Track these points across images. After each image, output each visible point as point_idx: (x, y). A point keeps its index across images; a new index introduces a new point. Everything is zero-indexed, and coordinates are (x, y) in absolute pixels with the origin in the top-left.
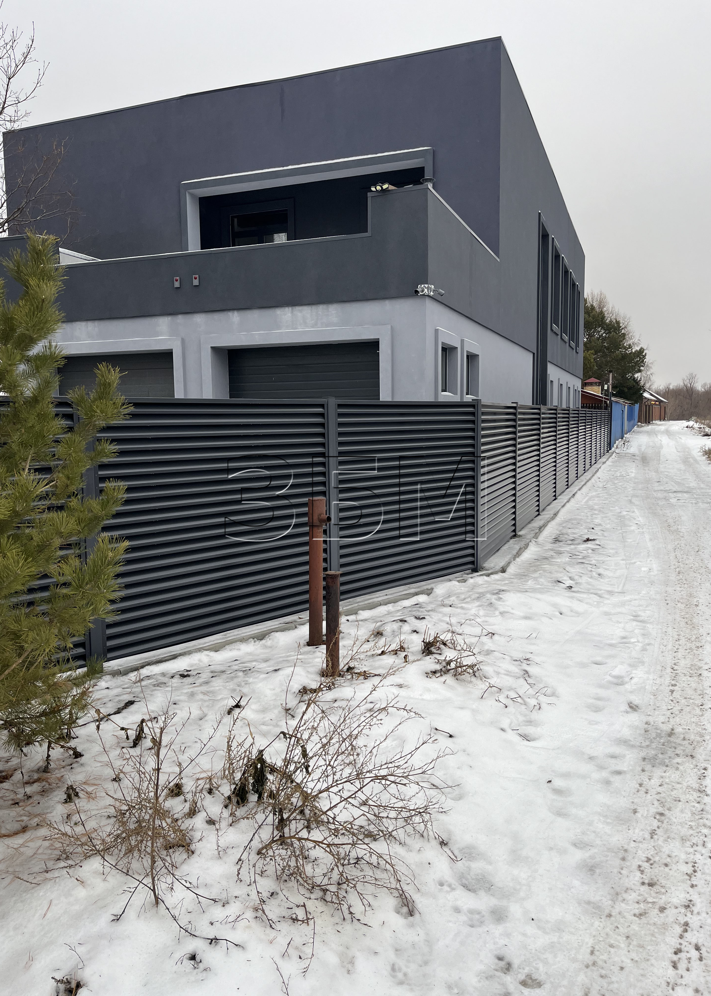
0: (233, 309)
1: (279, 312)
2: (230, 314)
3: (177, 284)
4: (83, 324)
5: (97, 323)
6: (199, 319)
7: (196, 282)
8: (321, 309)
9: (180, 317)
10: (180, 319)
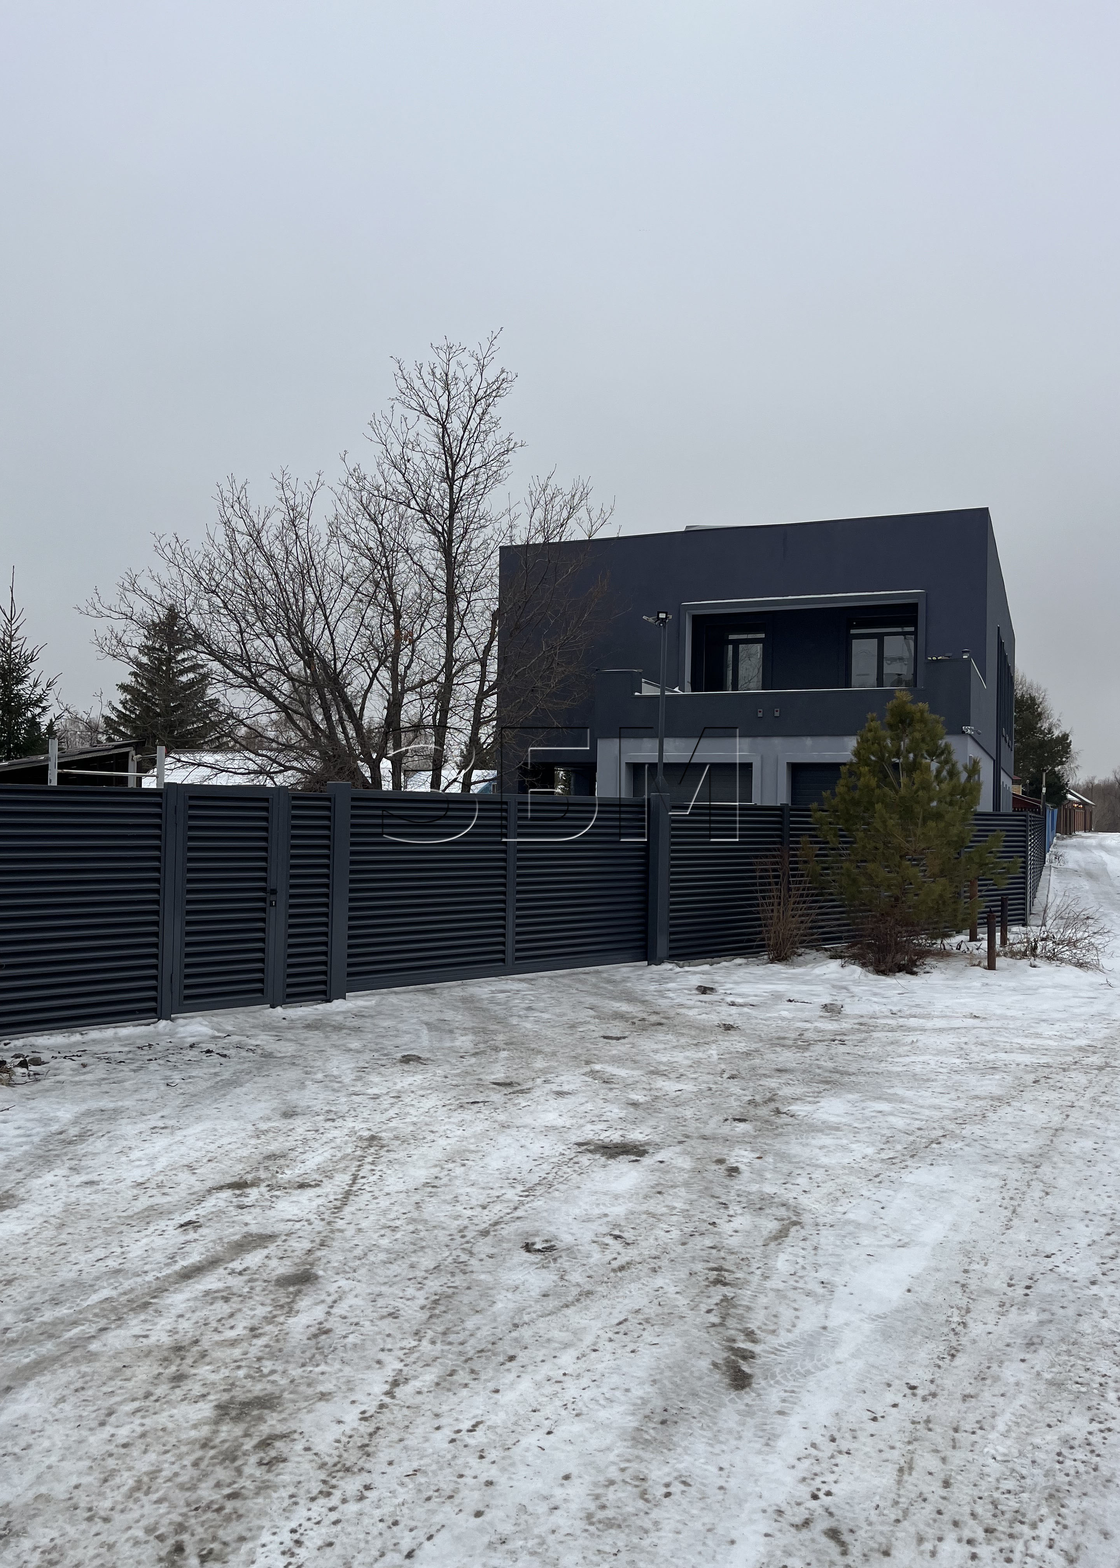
0: (807, 736)
2: (804, 738)
3: (760, 715)
6: (777, 741)
7: (777, 714)
9: (760, 738)
10: (760, 740)
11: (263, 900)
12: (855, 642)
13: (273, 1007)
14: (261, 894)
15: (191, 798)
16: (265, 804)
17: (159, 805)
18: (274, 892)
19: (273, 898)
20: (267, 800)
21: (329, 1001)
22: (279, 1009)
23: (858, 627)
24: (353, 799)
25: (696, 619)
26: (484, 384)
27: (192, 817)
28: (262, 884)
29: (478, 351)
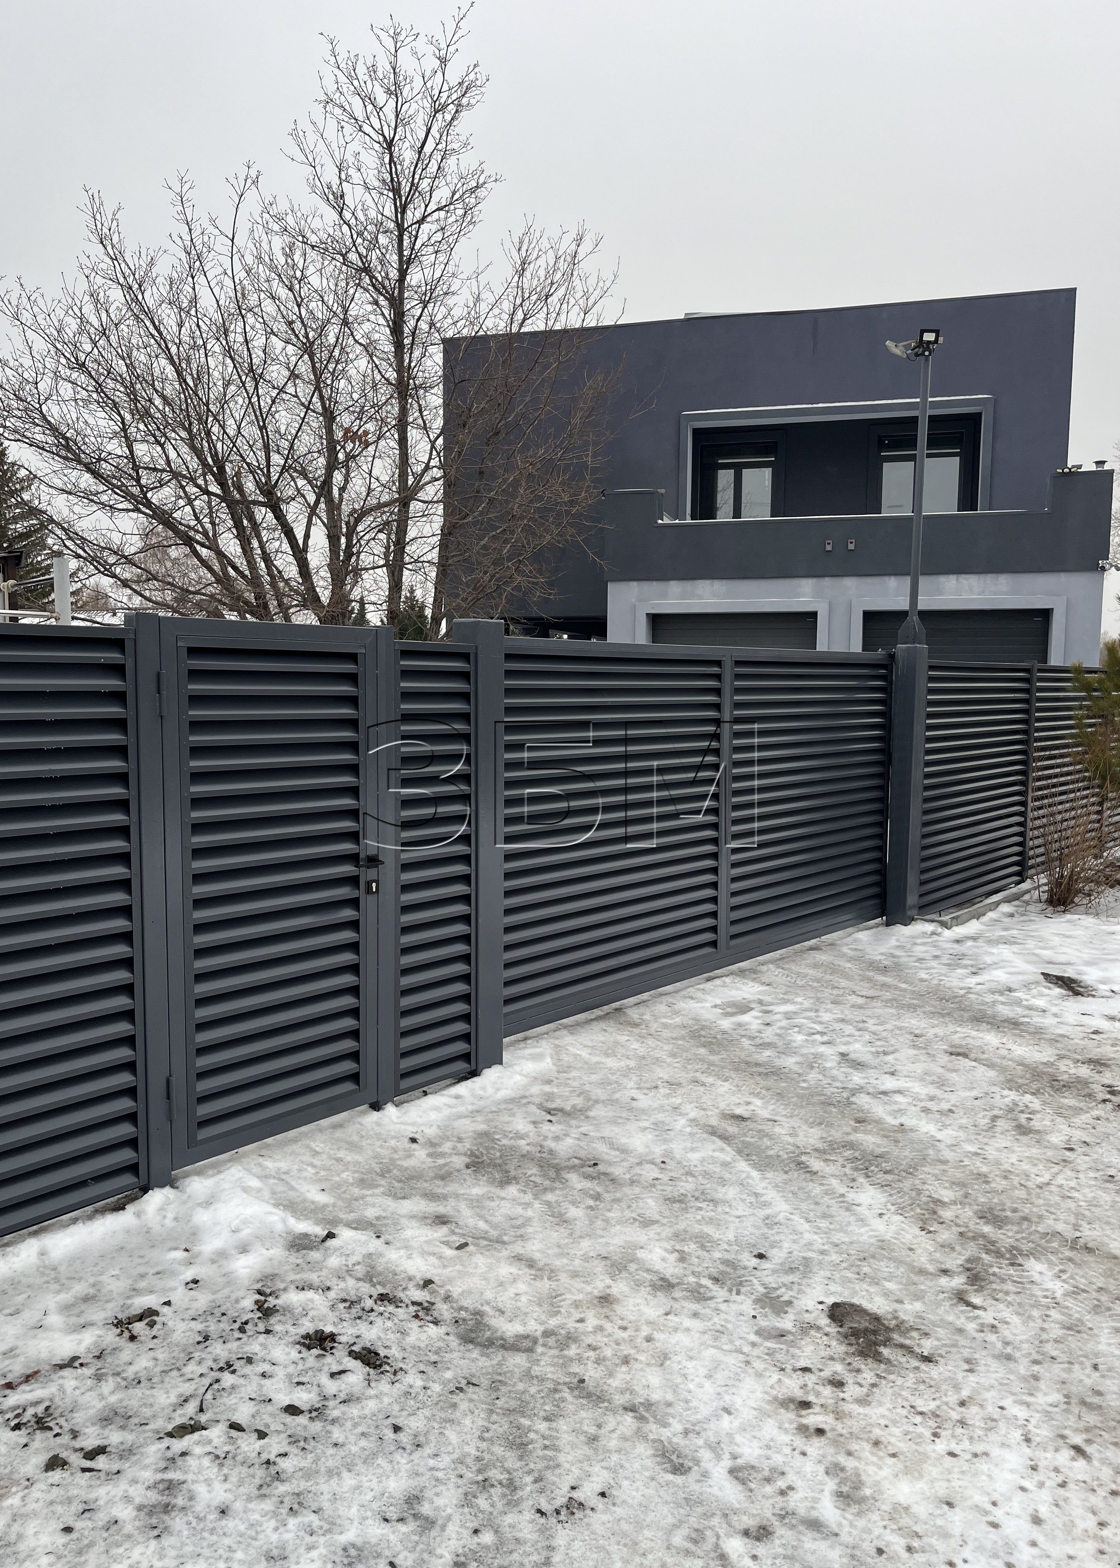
0: (890, 575)
1: (942, 579)
2: (886, 578)
3: (829, 548)
4: (708, 582)
5: (724, 582)
6: (850, 583)
7: (851, 547)
8: (989, 578)
9: (827, 579)
10: (827, 581)
11: (353, 881)
12: (886, 466)
13: (376, 1106)
14: (347, 869)
15: (193, 652)
16: (347, 667)
17: (118, 670)
18: (374, 861)
19: (372, 874)
20: (352, 658)
21: (474, 1073)
22: (390, 1110)
23: (889, 448)
24: (509, 657)
25: (696, 432)
26: (446, 87)
27: (196, 700)
28: (347, 847)
29: (439, 36)
